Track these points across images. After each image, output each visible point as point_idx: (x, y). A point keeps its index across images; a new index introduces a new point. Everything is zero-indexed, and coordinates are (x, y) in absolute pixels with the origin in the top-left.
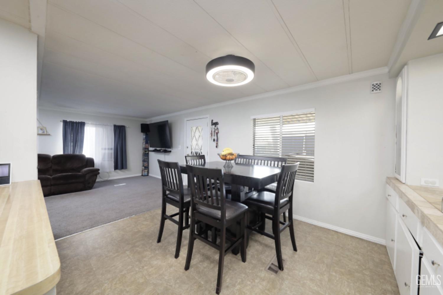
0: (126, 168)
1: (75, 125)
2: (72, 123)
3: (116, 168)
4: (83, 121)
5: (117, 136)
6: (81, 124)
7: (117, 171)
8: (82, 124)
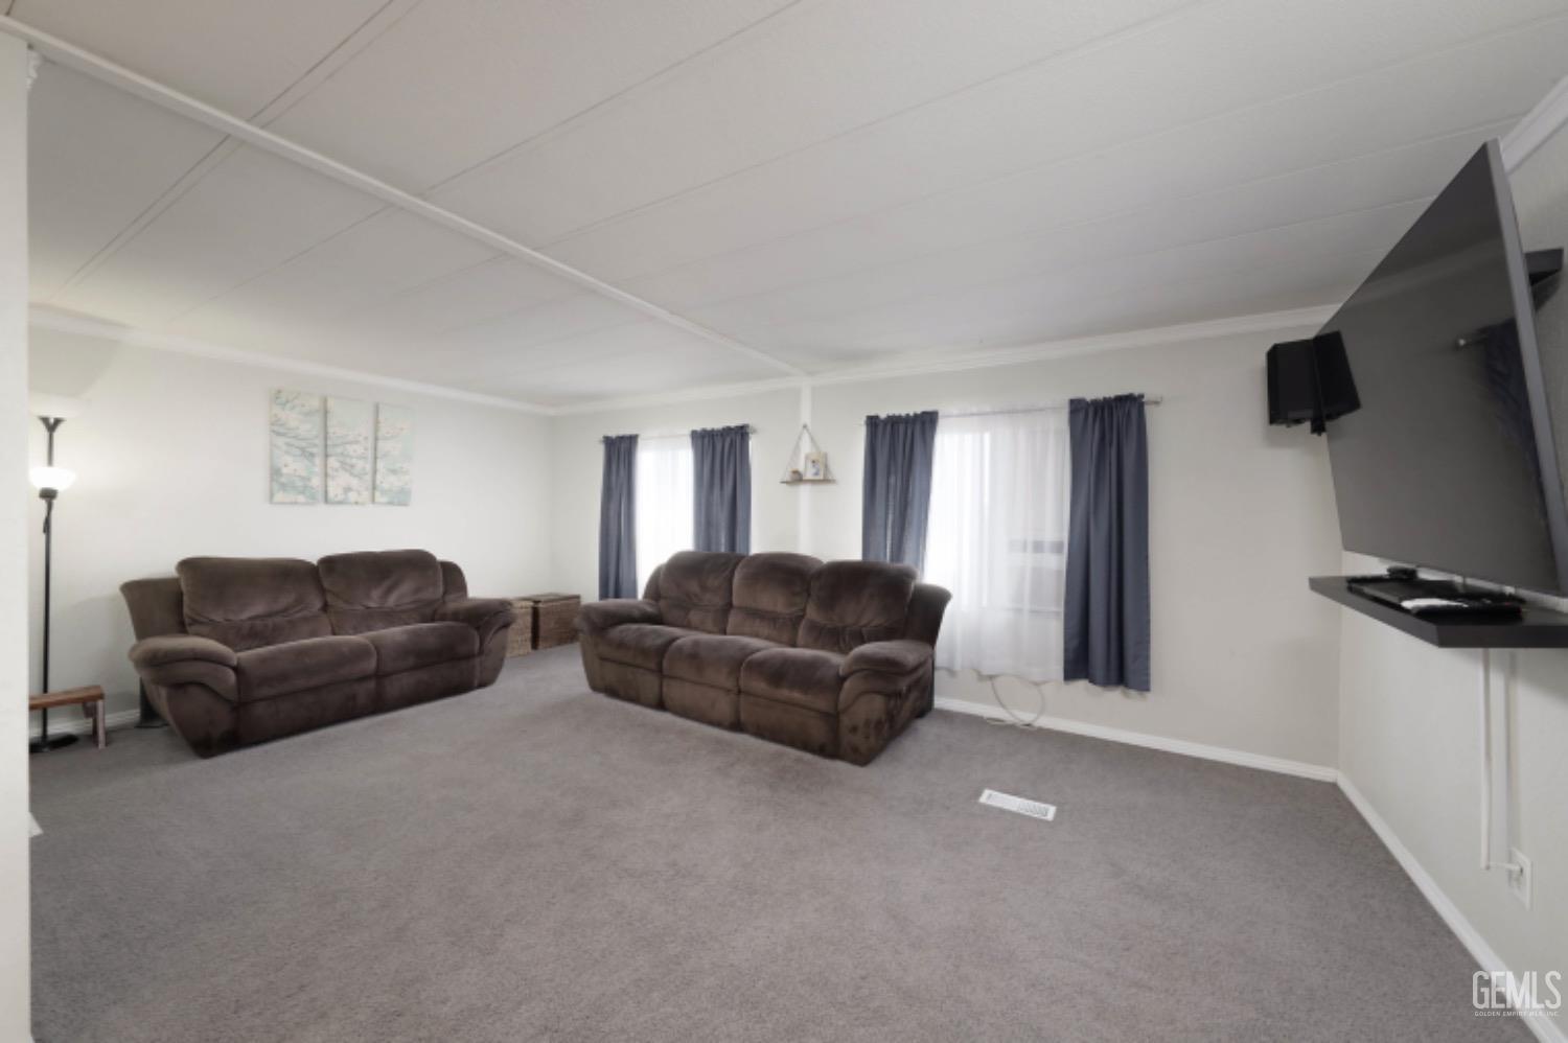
0: (1144, 686)
1: (902, 428)
2: (894, 421)
3: (1077, 665)
4: (929, 408)
5: (1089, 468)
6: (923, 423)
7: (1081, 686)
8: (925, 423)
